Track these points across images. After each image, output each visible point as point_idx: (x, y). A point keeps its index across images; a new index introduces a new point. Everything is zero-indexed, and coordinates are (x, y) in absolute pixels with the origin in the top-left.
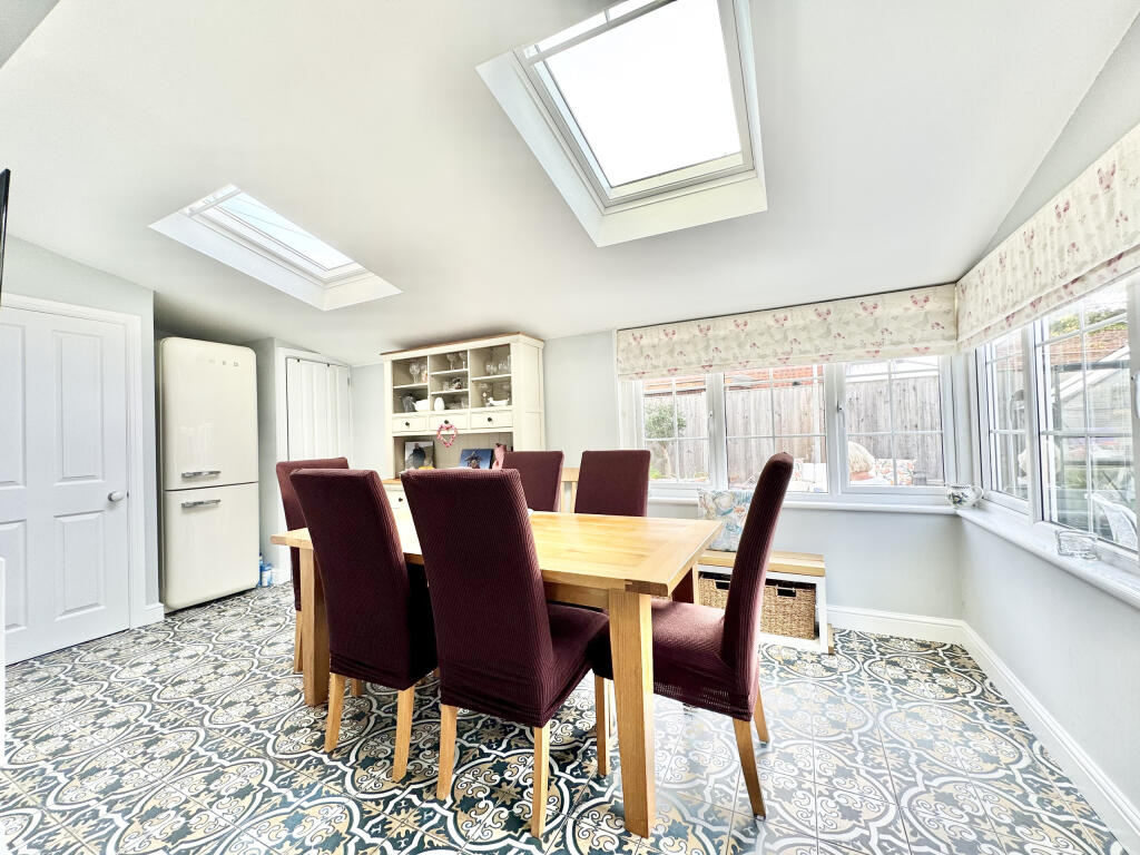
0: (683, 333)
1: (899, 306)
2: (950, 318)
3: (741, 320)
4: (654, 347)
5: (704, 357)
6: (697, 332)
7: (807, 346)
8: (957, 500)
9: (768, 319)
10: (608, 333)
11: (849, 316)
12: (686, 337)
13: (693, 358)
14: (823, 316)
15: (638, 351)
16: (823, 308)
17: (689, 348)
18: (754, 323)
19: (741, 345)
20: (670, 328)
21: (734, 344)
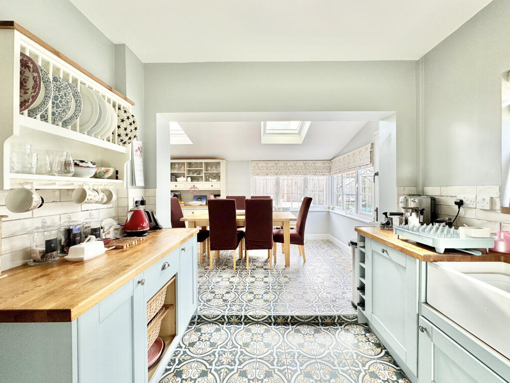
0: (270, 164)
1: (319, 164)
2: (329, 168)
3: (286, 162)
4: (262, 167)
5: (276, 171)
6: (274, 164)
7: (301, 171)
8: (329, 208)
9: (292, 163)
10: (248, 161)
11: (310, 165)
12: (271, 165)
13: (273, 171)
14: (305, 164)
15: (257, 168)
16: (305, 162)
17: (272, 168)
18: (289, 164)
19: (285, 169)
20: (267, 162)
21: (284, 168)
